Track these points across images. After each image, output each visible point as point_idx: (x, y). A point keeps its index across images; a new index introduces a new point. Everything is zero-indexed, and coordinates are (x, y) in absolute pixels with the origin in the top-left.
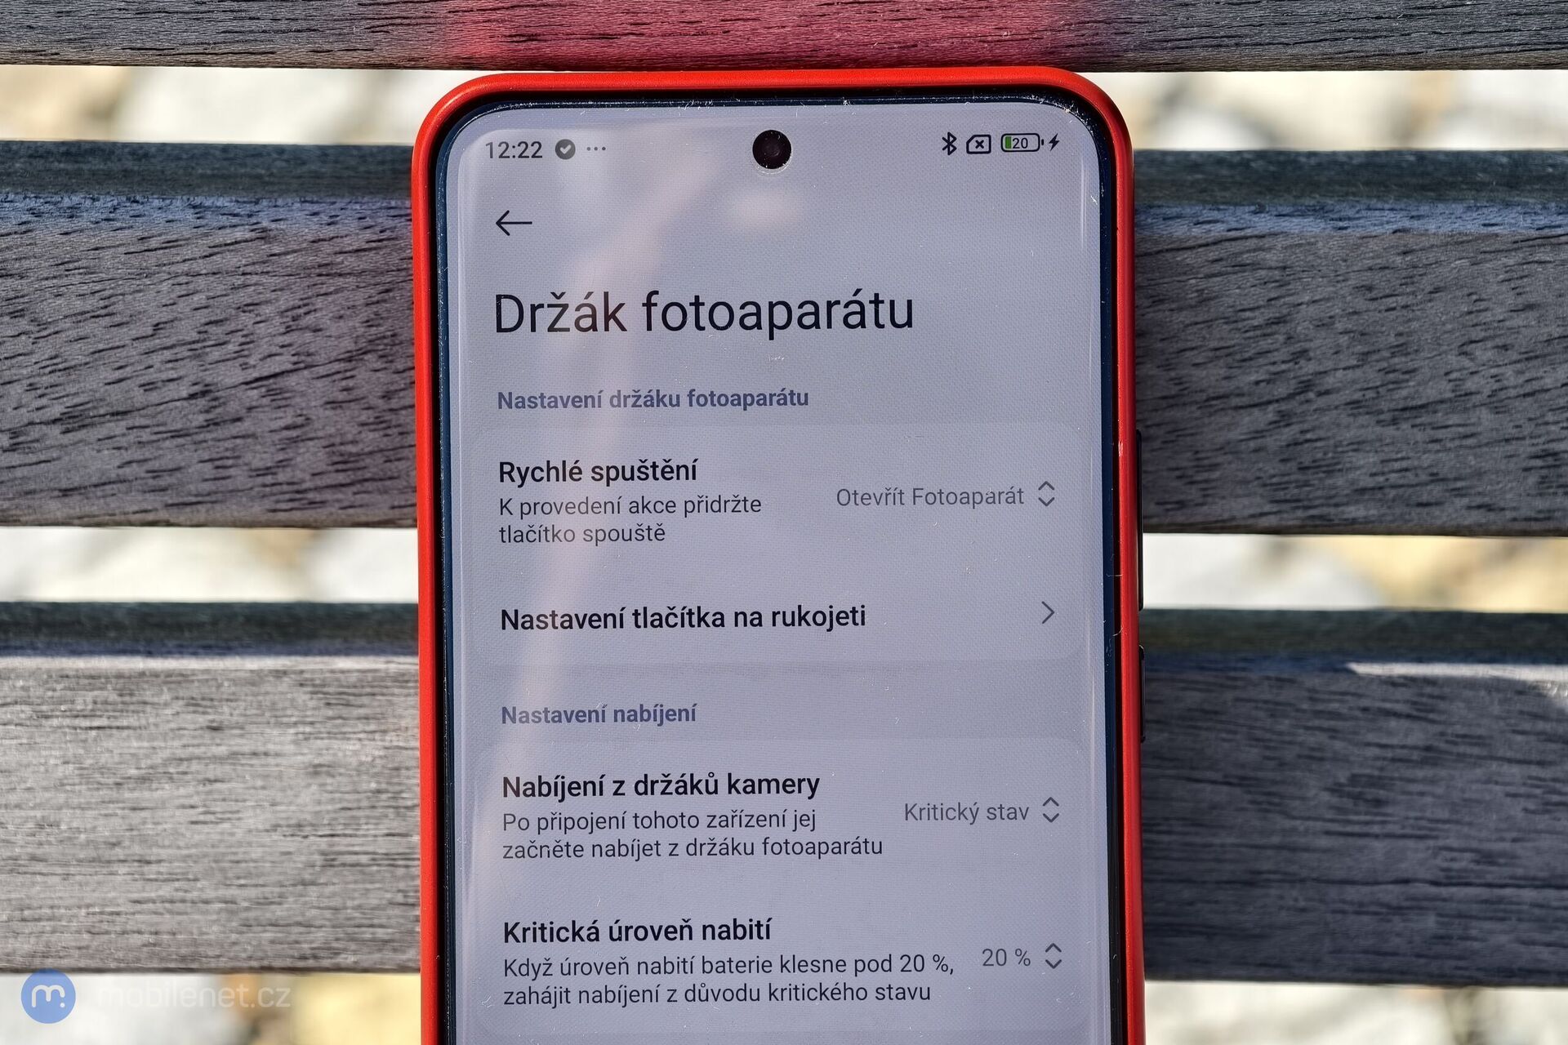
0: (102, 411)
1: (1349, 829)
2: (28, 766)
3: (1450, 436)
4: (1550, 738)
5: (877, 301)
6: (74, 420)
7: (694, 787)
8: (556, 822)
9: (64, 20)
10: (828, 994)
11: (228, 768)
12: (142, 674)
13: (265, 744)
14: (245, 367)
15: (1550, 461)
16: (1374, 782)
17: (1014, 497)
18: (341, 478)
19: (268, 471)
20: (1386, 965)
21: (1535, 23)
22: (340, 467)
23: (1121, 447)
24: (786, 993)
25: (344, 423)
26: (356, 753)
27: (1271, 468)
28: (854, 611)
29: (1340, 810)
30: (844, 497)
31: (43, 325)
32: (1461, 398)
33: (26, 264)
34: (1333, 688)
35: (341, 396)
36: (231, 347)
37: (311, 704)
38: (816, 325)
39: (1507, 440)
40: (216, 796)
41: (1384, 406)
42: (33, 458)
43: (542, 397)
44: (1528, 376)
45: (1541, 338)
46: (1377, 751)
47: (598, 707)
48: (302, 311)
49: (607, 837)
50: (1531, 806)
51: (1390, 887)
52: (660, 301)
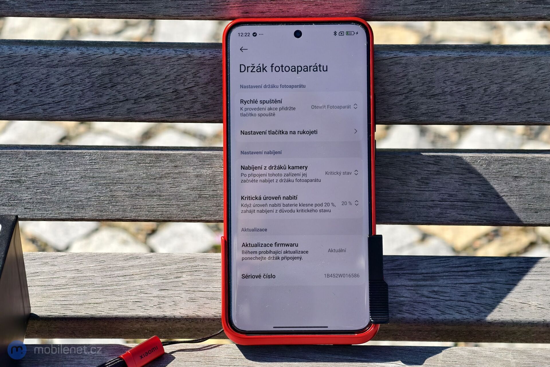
0: (154, 95)
1: (421, 189)
2: (136, 174)
3: (442, 101)
4: (464, 169)
5: (320, 66)
6: (147, 97)
7: (281, 168)
8: (252, 175)
9: (150, 9)
10: (309, 211)
11: (178, 175)
12: (160, 154)
13: (186, 170)
14: (184, 85)
15: (463, 107)
16: (426, 179)
17: (349, 107)
18: (204, 111)
19: (188, 109)
20: (429, 220)
21: (457, 11)
22: (204, 108)
23: (371, 96)
24: (300, 211)
25: (205, 98)
26: (206, 172)
27: (404, 109)
28: (315, 131)
29: (419, 185)
30: (313, 107)
31: (143, 76)
32: (444, 93)
33: (139, 62)
34: (417, 158)
35: (205, 92)
36: (182, 81)
37: (196, 161)
38: (307, 71)
39: (454, 102)
40: (176, 182)
41: (428, 95)
42: (139, 106)
43: (249, 86)
44: (458, 88)
45: (460, 79)
46: (427, 172)
47: (261, 151)
48: (197, 73)
49: (263, 178)
50: (460, 184)
51: (430, 202)
52: (274, 66)
